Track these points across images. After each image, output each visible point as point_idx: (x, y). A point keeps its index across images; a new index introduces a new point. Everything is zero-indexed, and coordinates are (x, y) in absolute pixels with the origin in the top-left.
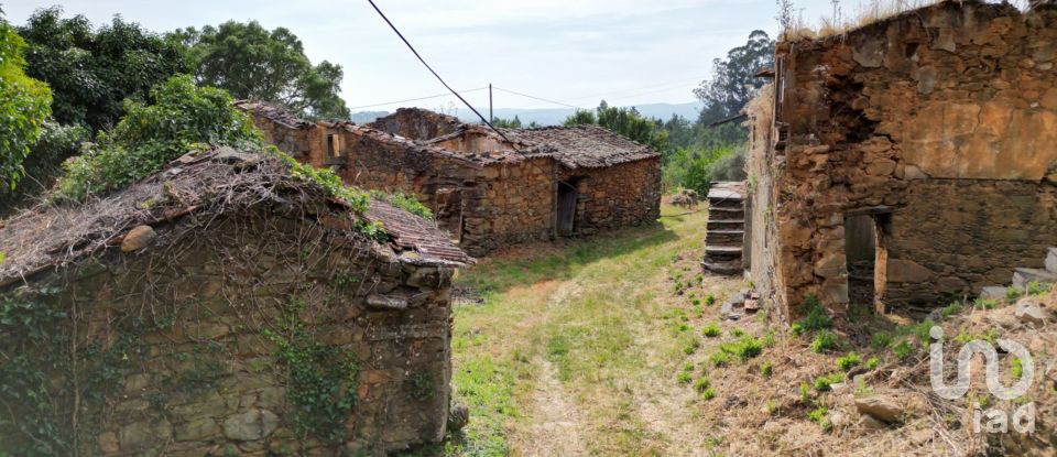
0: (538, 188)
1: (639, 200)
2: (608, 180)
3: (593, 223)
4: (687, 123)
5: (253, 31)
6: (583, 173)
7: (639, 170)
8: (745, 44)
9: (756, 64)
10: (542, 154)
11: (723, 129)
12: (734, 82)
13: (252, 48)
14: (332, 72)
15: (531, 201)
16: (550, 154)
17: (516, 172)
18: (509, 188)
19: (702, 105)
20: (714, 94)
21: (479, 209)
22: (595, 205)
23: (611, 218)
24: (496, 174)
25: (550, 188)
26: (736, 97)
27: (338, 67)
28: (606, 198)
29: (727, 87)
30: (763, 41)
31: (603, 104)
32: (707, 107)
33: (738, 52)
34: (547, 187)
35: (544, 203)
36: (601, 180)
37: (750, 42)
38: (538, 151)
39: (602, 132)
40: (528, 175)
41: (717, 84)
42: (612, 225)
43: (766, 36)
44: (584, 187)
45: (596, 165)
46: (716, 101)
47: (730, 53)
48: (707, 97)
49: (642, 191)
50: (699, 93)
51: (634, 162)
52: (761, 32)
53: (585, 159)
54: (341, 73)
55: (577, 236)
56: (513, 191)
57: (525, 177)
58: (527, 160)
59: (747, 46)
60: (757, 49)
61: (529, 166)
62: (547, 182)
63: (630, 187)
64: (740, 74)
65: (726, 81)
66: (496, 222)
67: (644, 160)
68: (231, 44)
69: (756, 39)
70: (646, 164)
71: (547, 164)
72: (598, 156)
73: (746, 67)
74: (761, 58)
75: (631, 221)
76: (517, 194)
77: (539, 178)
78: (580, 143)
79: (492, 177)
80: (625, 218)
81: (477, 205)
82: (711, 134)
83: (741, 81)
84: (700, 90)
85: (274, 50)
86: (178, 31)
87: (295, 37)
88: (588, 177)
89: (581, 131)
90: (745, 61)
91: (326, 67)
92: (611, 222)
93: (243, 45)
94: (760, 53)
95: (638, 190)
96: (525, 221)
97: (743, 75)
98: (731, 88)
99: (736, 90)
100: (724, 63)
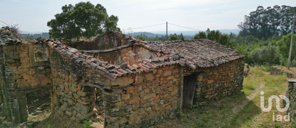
0: (168, 85)
1: (232, 82)
2: (216, 73)
3: (206, 99)
4: (235, 35)
5: (88, 5)
6: (200, 70)
7: (233, 66)
8: (256, 10)
9: (259, 17)
10: (172, 62)
11: (248, 37)
12: (251, 23)
13: (86, 11)
14: (115, 19)
15: (162, 94)
16: (177, 62)
17: (150, 77)
18: (143, 89)
19: (240, 30)
20: (245, 26)
21: (114, 110)
22: (207, 88)
23: (216, 94)
24: (131, 81)
25: (177, 83)
26: (252, 27)
27: (117, 17)
28: (214, 83)
29: (249, 24)
30: (262, 9)
31: (208, 29)
32: (242, 30)
33: (253, 13)
34: (175, 83)
35: (172, 94)
36: (211, 73)
37: (257, 10)
38: (168, 60)
39: (211, 43)
40: (160, 77)
41: (246, 23)
42: (217, 98)
43: (263, 8)
44: (200, 78)
45: (209, 66)
46: (245, 29)
47: (250, 13)
48: (242, 27)
49: (234, 76)
50: (239, 26)
51: (231, 62)
52: (261, 7)
53: (201, 61)
54: (118, 19)
55: (195, 108)
56: (147, 91)
57: (158, 79)
58: (158, 68)
59: (256, 11)
60: (259, 12)
61: (160, 71)
62: (175, 80)
63: (228, 75)
64: (253, 20)
65: (249, 22)
66: (131, 116)
67: (236, 60)
68: (80, 9)
69: (259, 9)
70: (237, 62)
71: (175, 69)
72: (209, 58)
73: (256, 18)
74: (261, 15)
75: (228, 94)
76: (151, 91)
77: (169, 78)
78: (199, 50)
79: (126, 85)
80: (224, 93)
81: (113, 107)
82: (244, 39)
83: (254, 22)
84: (240, 25)
85: (94, 11)
86: (66, 5)
87: (103, 7)
88: (204, 72)
89: (200, 43)
90: (255, 16)
91: (113, 17)
92: (217, 96)
93: (84, 10)
94: (260, 13)
95: (232, 76)
96: (157, 109)
97: (255, 20)
98: (250, 24)
99: (252, 25)
100: (248, 17)
